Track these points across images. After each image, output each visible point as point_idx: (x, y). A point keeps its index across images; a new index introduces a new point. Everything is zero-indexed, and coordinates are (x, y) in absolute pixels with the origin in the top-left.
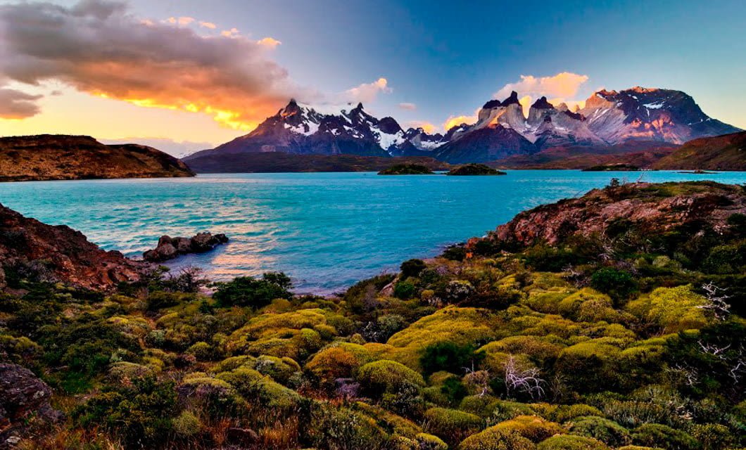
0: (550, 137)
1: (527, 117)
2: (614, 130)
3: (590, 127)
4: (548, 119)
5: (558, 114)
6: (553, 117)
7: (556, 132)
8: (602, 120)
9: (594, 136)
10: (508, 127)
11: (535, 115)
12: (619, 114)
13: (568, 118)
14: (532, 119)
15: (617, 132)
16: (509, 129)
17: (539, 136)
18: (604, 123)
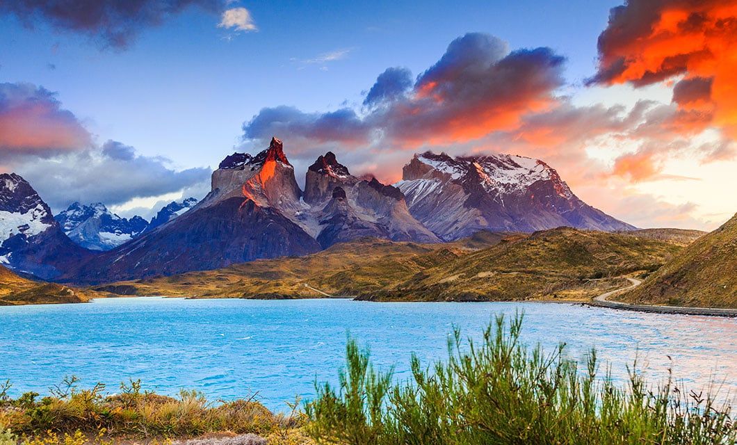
0: (346, 226)
1: (303, 189)
2: (451, 219)
3: (412, 211)
4: (339, 194)
5: (357, 185)
6: (349, 191)
7: (354, 218)
8: (430, 200)
9: (421, 228)
10: (266, 206)
11: (317, 184)
12: (457, 191)
13: (375, 193)
14: (312, 194)
15: (456, 222)
16: (268, 209)
17: (326, 225)
18: (434, 205)
